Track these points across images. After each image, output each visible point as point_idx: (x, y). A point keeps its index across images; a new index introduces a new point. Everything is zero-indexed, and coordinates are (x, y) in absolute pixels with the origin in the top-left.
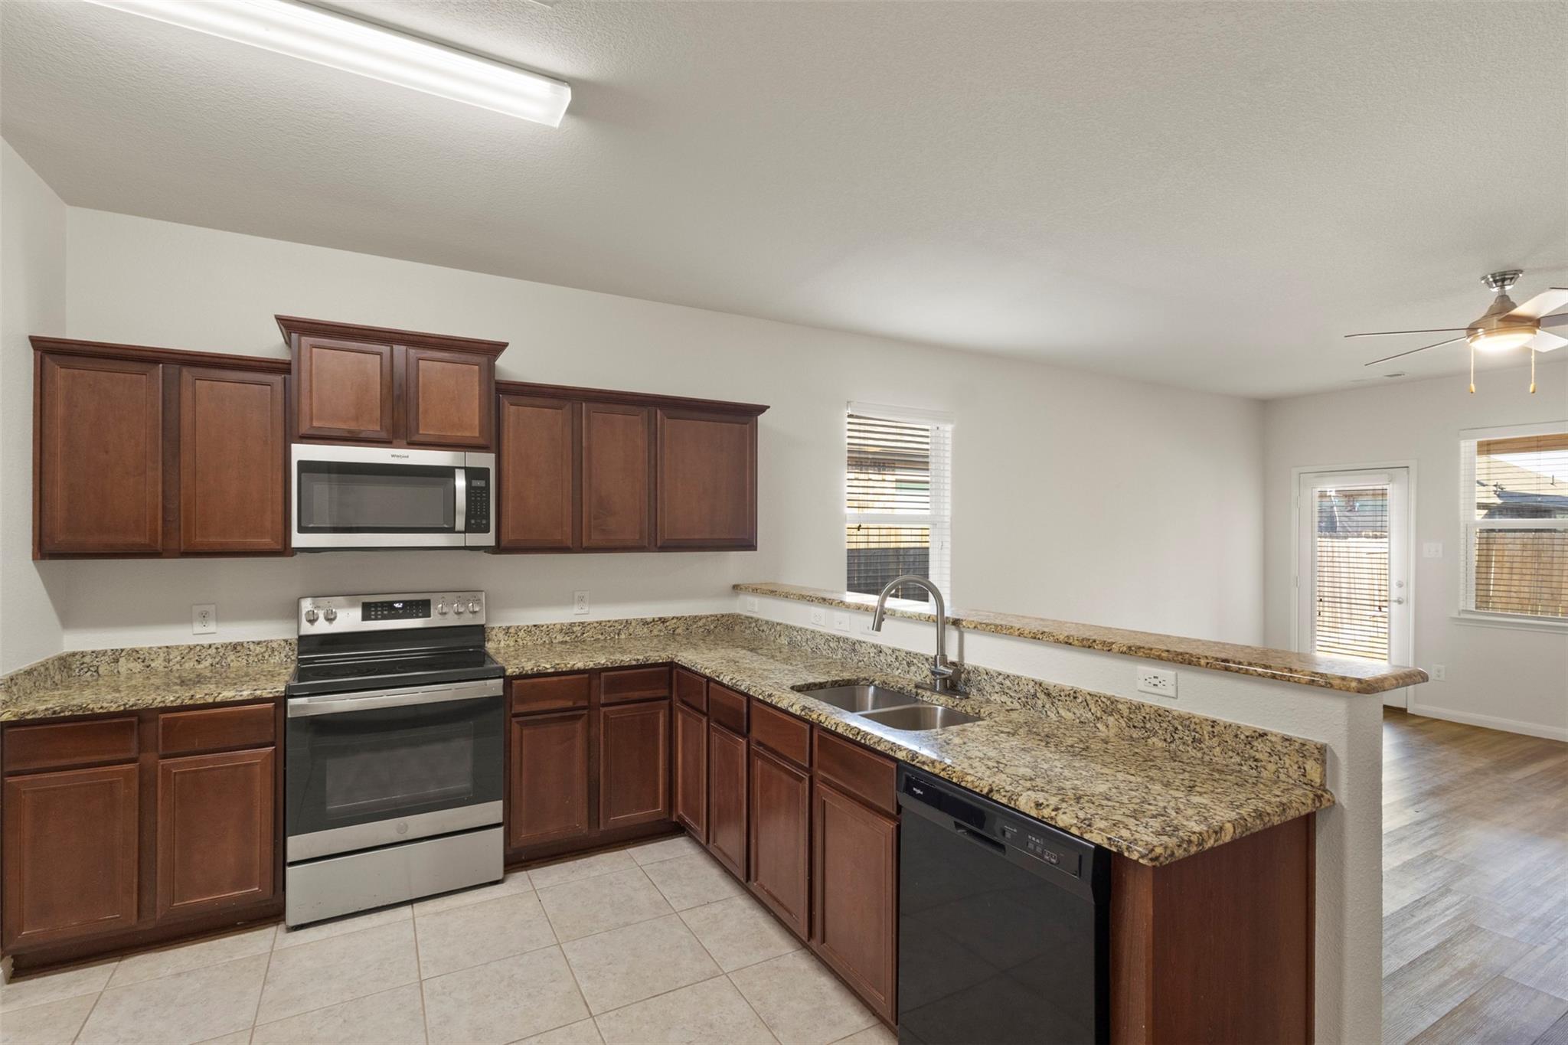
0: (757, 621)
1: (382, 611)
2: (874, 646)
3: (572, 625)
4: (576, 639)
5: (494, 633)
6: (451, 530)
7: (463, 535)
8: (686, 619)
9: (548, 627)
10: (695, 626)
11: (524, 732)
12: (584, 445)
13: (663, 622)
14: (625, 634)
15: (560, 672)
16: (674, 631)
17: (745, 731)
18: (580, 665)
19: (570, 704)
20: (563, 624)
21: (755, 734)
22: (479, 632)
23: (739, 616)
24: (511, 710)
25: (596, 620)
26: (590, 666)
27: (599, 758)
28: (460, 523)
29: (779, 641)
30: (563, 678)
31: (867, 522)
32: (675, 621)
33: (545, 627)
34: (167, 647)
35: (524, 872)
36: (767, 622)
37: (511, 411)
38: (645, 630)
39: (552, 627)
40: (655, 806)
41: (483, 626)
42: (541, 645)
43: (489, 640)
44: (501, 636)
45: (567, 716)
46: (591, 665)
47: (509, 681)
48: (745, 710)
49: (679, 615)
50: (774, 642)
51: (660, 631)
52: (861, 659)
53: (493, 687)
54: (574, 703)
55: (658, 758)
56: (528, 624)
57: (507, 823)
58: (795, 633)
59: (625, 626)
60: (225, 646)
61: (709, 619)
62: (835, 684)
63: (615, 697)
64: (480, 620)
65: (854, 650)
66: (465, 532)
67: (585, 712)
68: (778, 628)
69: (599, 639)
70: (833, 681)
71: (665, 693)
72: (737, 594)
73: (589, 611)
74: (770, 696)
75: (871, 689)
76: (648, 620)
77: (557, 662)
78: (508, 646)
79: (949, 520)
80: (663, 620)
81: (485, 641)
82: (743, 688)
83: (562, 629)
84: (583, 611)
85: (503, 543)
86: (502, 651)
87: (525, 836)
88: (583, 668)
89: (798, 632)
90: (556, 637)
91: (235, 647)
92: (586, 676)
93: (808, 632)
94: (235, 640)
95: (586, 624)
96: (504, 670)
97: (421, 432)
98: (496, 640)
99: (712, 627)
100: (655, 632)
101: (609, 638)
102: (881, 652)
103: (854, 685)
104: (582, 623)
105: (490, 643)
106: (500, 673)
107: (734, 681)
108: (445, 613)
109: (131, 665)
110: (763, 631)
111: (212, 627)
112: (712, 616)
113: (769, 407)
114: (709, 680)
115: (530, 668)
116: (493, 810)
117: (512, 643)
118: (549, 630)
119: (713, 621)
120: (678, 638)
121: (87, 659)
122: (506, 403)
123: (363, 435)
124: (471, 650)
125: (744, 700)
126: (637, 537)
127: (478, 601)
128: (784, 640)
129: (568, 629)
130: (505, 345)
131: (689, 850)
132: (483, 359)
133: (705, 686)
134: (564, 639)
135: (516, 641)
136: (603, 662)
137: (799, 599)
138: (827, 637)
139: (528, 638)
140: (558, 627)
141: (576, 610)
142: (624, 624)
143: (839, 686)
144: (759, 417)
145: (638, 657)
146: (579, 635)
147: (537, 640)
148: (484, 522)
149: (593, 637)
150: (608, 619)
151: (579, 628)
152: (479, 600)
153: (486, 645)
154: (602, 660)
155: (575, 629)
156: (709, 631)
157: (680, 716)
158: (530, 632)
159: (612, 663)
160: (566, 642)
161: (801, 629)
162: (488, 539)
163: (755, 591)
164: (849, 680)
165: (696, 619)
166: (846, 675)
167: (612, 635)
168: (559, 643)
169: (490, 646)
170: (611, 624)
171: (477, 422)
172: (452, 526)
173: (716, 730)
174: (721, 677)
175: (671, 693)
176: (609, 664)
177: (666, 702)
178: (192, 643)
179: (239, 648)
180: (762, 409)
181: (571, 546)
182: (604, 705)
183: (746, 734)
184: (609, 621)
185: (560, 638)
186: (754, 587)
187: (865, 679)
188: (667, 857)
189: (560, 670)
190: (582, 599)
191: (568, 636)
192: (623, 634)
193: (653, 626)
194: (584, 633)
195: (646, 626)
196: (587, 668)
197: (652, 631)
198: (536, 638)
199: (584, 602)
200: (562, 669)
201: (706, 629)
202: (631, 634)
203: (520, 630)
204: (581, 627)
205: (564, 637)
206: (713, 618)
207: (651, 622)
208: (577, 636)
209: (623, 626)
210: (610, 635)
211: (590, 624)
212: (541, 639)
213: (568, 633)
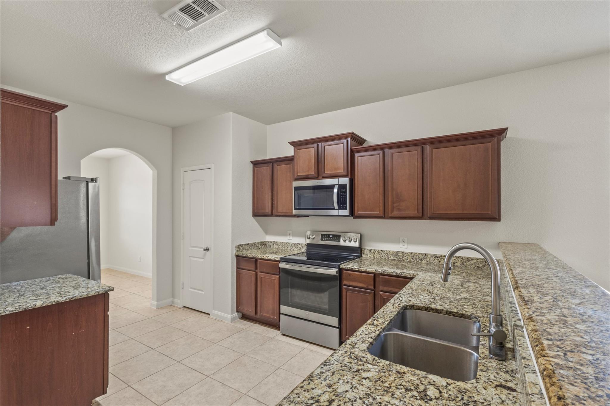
1: (326, 238)
3: (398, 252)
4: (400, 259)
5: (365, 251)
6: (334, 209)
8: (462, 258)
9: (387, 252)
10: (469, 263)
11: (348, 293)
12: (389, 169)
14: (425, 261)
16: (454, 264)
20: (393, 251)
24: (343, 283)
25: (411, 252)
26: (374, 271)
28: (336, 206)
33: (386, 251)
34: (282, 242)
37: (359, 159)
38: (436, 261)
39: (389, 252)
41: (359, 248)
43: (363, 254)
44: (368, 253)
53: (335, 271)
54: (367, 286)
56: (379, 249)
59: (424, 257)
60: (293, 244)
61: (479, 261)
63: (386, 289)
64: (357, 245)
66: (339, 210)
67: (373, 292)
69: (411, 261)
73: (407, 247)
76: (438, 256)
77: (362, 266)
83: (393, 254)
84: (404, 247)
85: (355, 214)
88: (370, 271)
90: (390, 257)
91: (295, 244)
94: (295, 242)
95: (404, 253)
97: (325, 173)
98: (366, 254)
99: (481, 265)
101: (416, 261)
104: (403, 252)
106: (338, 266)
108: (345, 241)
109: (276, 246)
111: (291, 238)
113: (508, 129)
116: (334, 320)
117: (372, 257)
118: (387, 253)
119: (481, 262)
121: (269, 243)
123: (310, 176)
129: (396, 254)
134: (394, 258)
135: (374, 256)
136: (380, 271)
139: (379, 255)
140: (392, 252)
141: (401, 245)
142: (424, 256)
146: (401, 257)
148: (345, 205)
149: (408, 260)
151: (401, 254)
152: (358, 237)
155: (399, 254)
156: (478, 268)
158: (379, 253)
159: (384, 272)
160: (395, 260)
162: (346, 212)
167: (418, 260)
168: (392, 260)
169: (364, 256)
170: (418, 255)
172: (334, 207)
176: (382, 272)
178: (287, 242)
179: (295, 245)
181: (383, 216)
182: (381, 291)
184: (416, 253)
185: (392, 257)
190: (404, 241)
191: (396, 257)
192: (423, 261)
193: (440, 259)
194: (403, 257)
195: (437, 259)
196: (372, 272)
197: (439, 262)
198: (382, 256)
199: (405, 242)
200: (361, 270)
201: (476, 266)
202: (428, 262)
203: (375, 251)
204: (402, 254)
205: (394, 257)
206: (482, 260)
207: (440, 257)
208: (400, 258)
209: (423, 257)
210: (416, 260)
211: (406, 253)
212: (384, 257)
213: (396, 256)
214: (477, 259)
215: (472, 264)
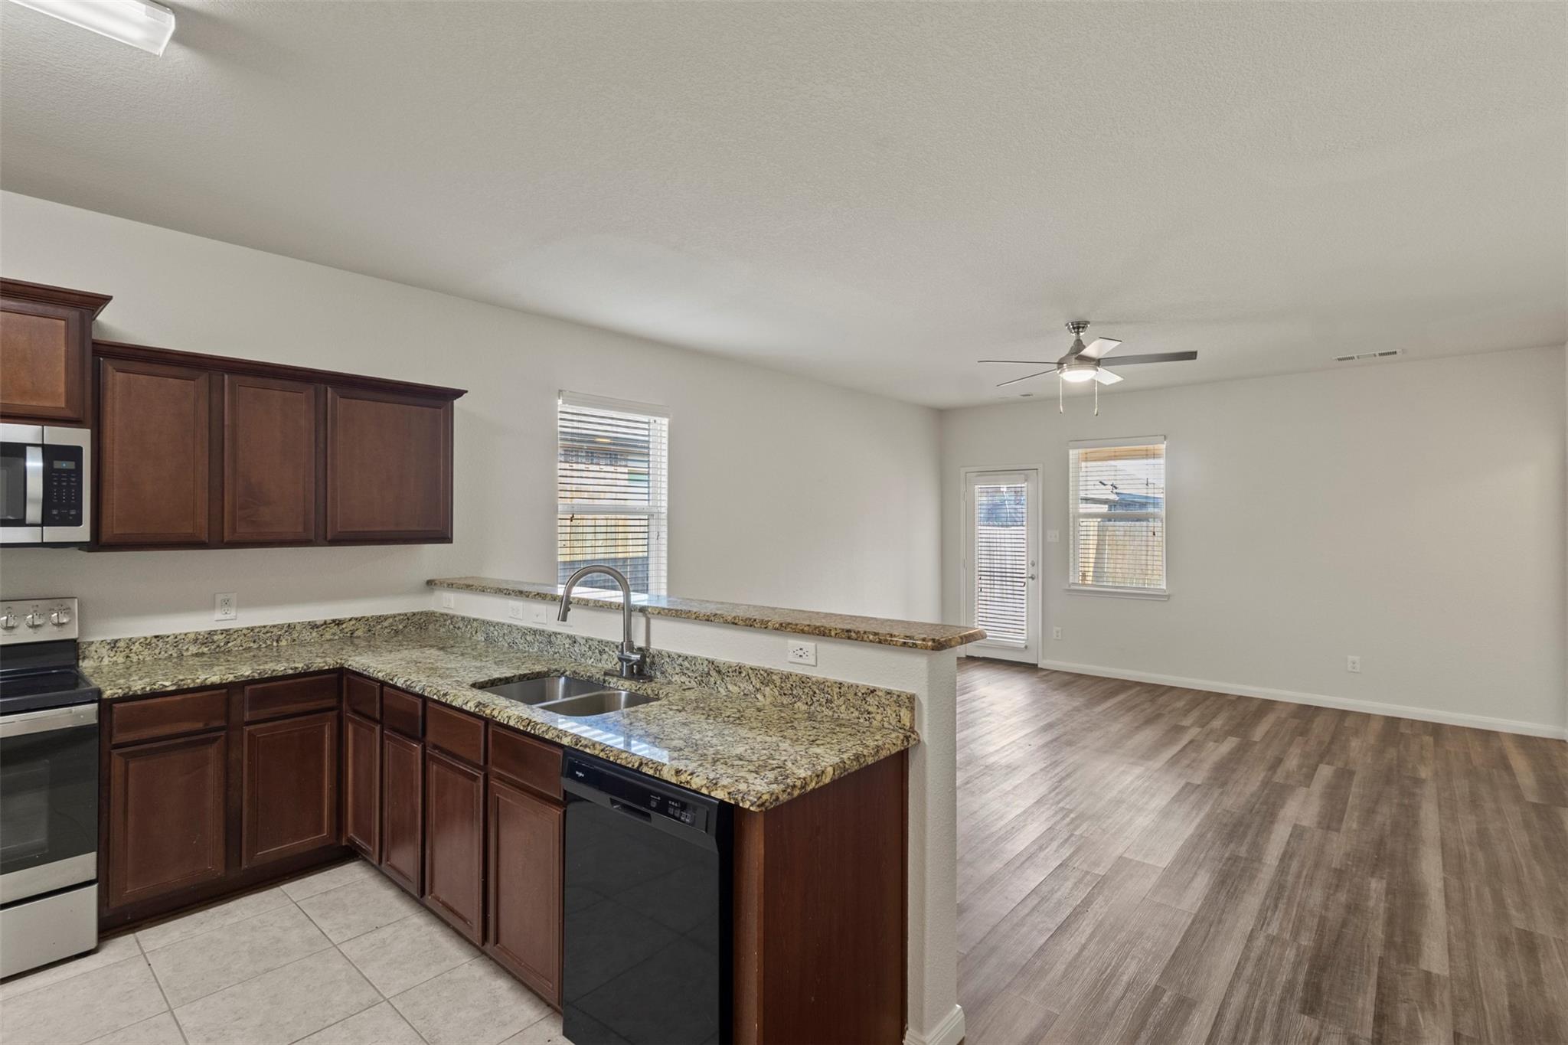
0: (452, 617)
2: (569, 637)
3: (211, 633)
4: (217, 650)
5: (93, 648)
6: (21, 522)
7: (40, 528)
8: (367, 620)
9: (176, 638)
10: (380, 626)
11: (131, 766)
12: (226, 423)
13: (338, 625)
14: (287, 640)
15: (186, 689)
16: (351, 634)
17: (420, 735)
18: (215, 679)
19: (200, 725)
20: (198, 633)
21: (431, 737)
22: (71, 649)
23: (433, 613)
24: (111, 741)
25: (247, 626)
26: (229, 680)
27: (242, 786)
28: (34, 512)
29: (475, 638)
30: (189, 696)
31: (581, 513)
32: (353, 622)
33: (172, 637)
35: (131, 935)
36: (463, 618)
37: (116, 379)
38: (314, 634)
39: (183, 637)
40: (319, 830)
41: (74, 641)
42: (165, 659)
43: (84, 658)
44: (104, 651)
45: (193, 741)
46: (231, 678)
47: (106, 706)
48: (420, 713)
49: (359, 615)
50: (470, 638)
51: (334, 634)
52: (556, 650)
53: (85, 714)
54: (206, 724)
55: (323, 778)
56: (145, 635)
57: (103, 880)
58: (492, 628)
61: (397, 619)
62: (523, 678)
63: (264, 713)
64: (72, 633)
65: (550, 642)
66: (42, 525)
67: (223, 733)
68: (475, 624)
69: (250, 647)
70: (520, 675)
71: (332, 702)
72: (432, 591)
73: (236, 616)
74: (445, 695)
75: (562, 680)
76: (318, 623)
77: (181, 677)
78: (115, 663)
79: (666, 511)
80: (337, 622)
81: (78, 660)
82: (417, 689)
83: (197, 639)
84: (228, 617)
85: (105, 537)
86: (105, 670)
87: (132, 890)
88: (219, 682)
89: (494, 627)
92: (224, 691)
93: (506, 627)
95: (232, 632)
96: (99, 692)
98: (96, 657)
99: (401, 627)
100: (328, 636)
101: (264, 645)
102: (575, 642)
103: (545, 677)
104: (226, 631)
105: (86, 661)
106: (96, 696)
107: (408, 683)
108: (13, 628)
110: (459, 628)
112: (400, 615)
113: (466, 392)
114: (383, 684)
115: (140, 687)
116: (85, 865)
117: (121, 660)
118: (177, 641)
119: (401, 621)
120: (356, 641)
122: (110, 368)
124: (54, 671)
125: (419, 702)
126: (300, 529)
127: (67, 611)
128: (480, 637)
129: (206, 639)
130: (107, 299)
131: (361, 875)
132: (73, 314)
133: (378, 691)
134: (200, 651)
135: (128, 657)
136: (247, 674)
137: (496, 593)
138: (524, 631)
139: (146, 652)
140: (192, 636)
141: (218, 615)
142: (285, 629)
143: (528, 679)
144: (455, 401)
145: (297, 665)
146: (222, 644)
147: (160, 653)
148: (73, 512)
149: (242, 646)
150: (262, 625)
151: (221, 637)
152: (69, 608)
153: (81, 663)
154: (246, 671)
155: (216, 638)
156: (397, 632)
157: (350, 727)
158: (149, 644)
159: (259, 674)
160: (203, 653)
161: (498, 624)
162: (82, 533)
163: (451, 586)
164: (539, 673)
165: (380, 619)
166: (538, 668)
167: (269, 642)
168: (193, 655)
169: (86, 666)
170: (267, 630)
171: (62, 389)
172: (21, 517)
173: (389, 738)
174: (395, 680)
175: (340, 702)
176: (256, 675)
177: (335, 713)
180: (459, 393)
181: (207, 541)
182: (248, 724)
183: (421, 739)
184: (265, 627)
185: (194, 649)
186: (449, 582)
187: (556, 670)
188: (332, 886)
189: (185, 687)
190: (226, 603)
191: (206, 647)
192: (284, 640)
193: (324, 629)
194: (229, 642)
195: (315, 630)
196: (224, 682)
197: (322, 635)
198: (157, 651)
199: (229, 606)
200: (187, 685)
201: (392, 629)
202: (294, 640)
203: (134, 643)
204: (224, 635)
205: (199, 648)
206: (402, 617)
207: (322, 625)
208: (218, 646)
209: (283, 631)
210: (265, 643)
211: (237, 631)
212: (166, 652)
213: (206, 643)
214: (395, 617)
215: (386, 627)
